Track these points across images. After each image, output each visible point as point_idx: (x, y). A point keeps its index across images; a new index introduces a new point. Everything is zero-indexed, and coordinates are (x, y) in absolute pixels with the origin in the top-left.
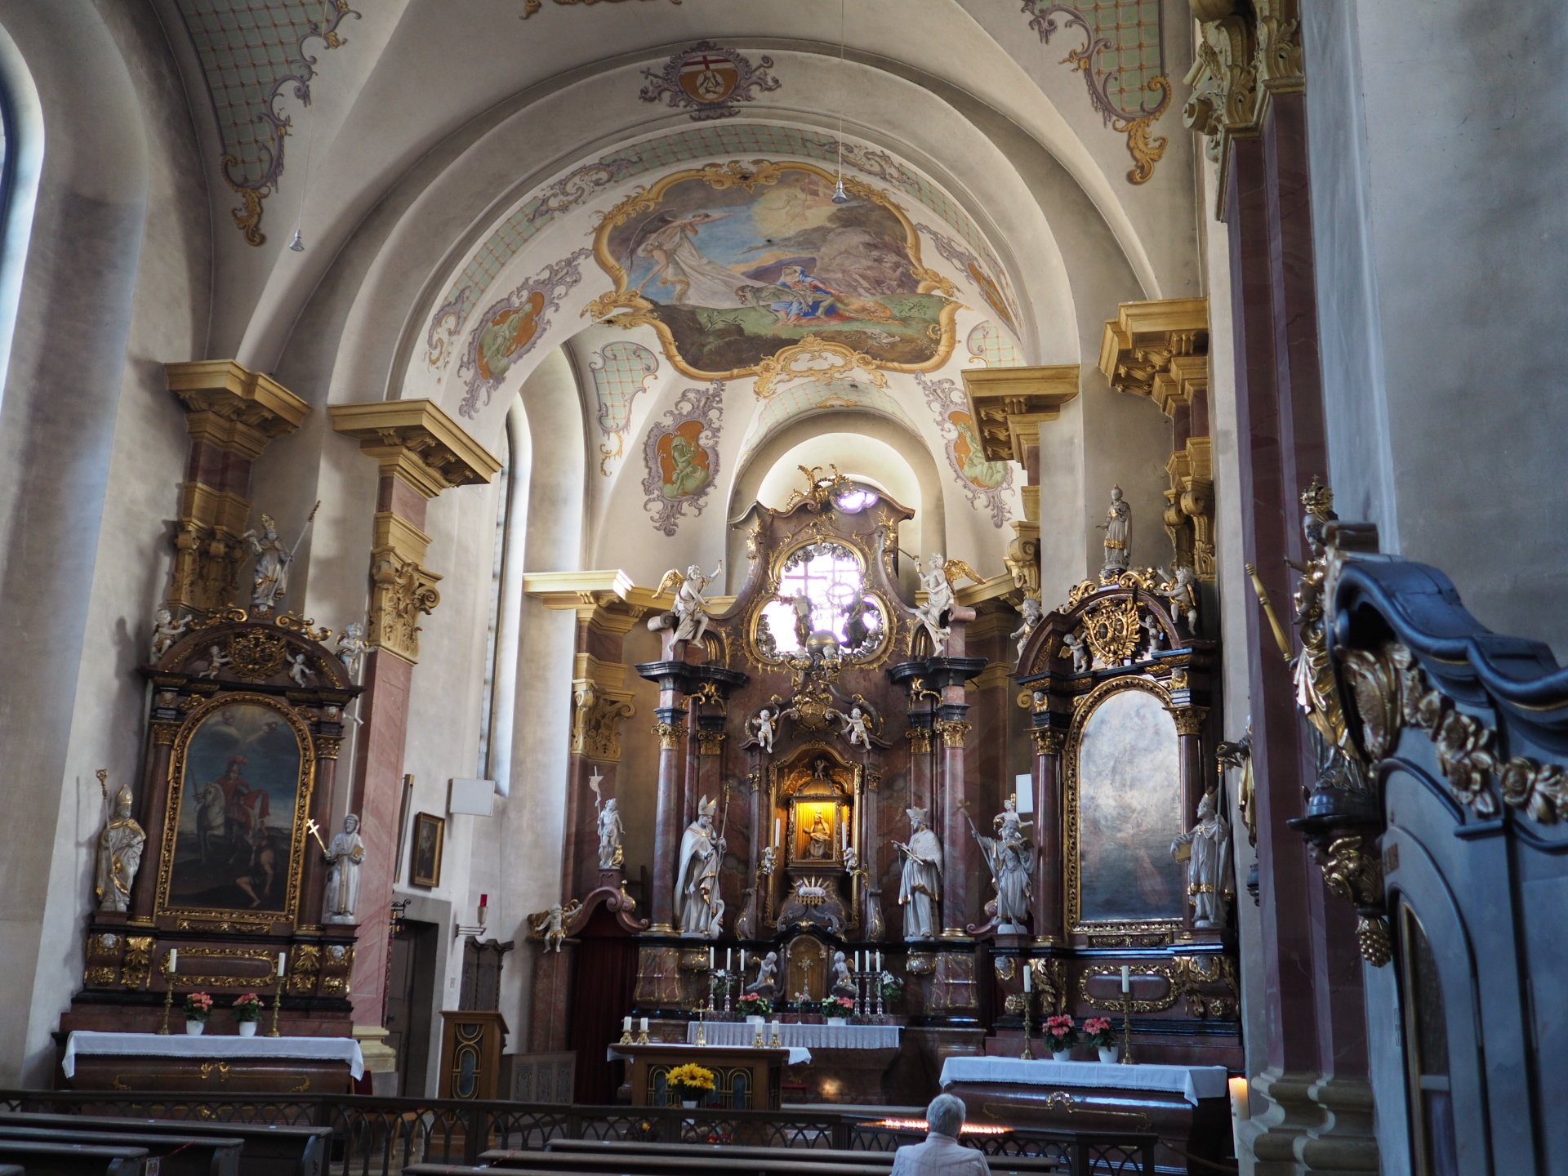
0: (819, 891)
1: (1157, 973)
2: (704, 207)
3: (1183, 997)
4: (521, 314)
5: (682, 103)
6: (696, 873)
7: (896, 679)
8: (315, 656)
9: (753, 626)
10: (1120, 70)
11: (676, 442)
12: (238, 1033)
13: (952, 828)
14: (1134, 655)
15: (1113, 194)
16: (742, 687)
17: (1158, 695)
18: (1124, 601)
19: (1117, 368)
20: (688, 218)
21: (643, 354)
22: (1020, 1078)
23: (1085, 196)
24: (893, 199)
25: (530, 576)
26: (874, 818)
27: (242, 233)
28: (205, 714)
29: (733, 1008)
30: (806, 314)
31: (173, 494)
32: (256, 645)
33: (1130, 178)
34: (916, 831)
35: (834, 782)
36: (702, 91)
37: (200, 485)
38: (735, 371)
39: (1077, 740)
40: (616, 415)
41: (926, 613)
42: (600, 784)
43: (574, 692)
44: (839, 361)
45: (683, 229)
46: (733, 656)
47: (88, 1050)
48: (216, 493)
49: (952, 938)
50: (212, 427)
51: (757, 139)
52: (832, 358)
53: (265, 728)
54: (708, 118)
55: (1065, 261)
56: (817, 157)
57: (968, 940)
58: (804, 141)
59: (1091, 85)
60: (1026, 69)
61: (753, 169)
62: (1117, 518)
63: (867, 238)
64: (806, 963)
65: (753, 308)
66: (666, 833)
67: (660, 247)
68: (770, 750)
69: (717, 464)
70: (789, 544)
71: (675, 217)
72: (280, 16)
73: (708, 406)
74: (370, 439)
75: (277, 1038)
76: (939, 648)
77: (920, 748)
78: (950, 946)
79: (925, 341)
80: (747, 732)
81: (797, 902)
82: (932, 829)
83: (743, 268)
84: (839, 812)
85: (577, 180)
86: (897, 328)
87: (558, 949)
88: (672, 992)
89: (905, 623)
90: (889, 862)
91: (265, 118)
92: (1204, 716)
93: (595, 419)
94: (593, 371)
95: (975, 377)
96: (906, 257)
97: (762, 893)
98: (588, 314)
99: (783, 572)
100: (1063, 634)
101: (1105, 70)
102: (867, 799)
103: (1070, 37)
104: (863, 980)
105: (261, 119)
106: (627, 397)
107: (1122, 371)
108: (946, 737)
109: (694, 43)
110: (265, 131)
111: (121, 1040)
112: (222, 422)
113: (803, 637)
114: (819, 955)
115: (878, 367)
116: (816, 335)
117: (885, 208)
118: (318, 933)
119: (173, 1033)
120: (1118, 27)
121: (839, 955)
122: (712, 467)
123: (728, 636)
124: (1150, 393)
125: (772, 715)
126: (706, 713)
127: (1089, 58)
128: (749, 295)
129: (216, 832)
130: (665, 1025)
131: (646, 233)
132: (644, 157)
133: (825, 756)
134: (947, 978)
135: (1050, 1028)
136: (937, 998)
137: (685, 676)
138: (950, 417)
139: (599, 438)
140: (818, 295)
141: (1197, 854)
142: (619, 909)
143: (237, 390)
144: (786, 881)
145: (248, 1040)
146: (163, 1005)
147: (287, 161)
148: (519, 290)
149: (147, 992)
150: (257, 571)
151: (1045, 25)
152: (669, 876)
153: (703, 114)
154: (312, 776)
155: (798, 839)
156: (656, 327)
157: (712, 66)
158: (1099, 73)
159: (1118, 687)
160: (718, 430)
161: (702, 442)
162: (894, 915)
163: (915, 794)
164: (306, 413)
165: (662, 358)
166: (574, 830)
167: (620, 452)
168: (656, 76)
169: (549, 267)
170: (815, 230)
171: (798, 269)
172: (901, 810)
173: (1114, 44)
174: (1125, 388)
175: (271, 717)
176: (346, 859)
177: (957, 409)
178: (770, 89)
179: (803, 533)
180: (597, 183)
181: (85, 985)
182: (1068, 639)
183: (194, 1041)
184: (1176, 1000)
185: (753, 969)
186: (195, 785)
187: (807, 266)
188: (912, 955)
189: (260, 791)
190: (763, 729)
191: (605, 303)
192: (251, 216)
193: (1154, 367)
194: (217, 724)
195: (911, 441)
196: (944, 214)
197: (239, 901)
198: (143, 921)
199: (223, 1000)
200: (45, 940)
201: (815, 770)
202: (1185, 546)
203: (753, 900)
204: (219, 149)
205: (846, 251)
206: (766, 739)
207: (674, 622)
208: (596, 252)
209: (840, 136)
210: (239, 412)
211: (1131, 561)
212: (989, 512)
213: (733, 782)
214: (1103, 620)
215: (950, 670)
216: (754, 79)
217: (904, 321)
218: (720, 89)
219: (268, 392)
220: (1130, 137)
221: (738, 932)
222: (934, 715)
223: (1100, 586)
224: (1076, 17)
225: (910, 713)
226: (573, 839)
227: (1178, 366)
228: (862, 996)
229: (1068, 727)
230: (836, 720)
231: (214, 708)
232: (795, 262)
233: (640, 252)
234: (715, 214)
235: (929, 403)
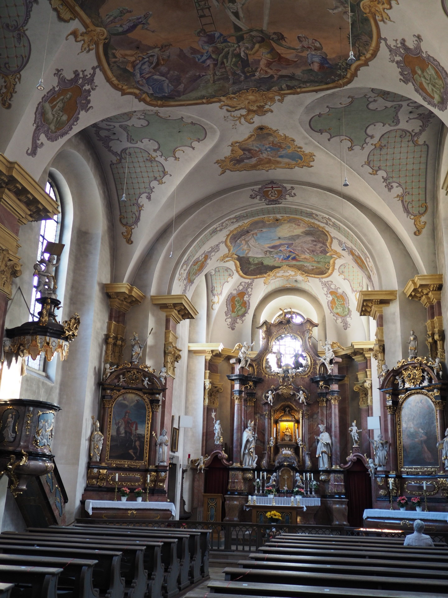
0: (289, 452)
1: (431, 483)
2: (262, 228)
3: (440, 491)
4: (201, 262)
5: (263, 200)
6: (248, 446)
7: (314, 381)
8: (151, 377)
9: (264, 362)
10: (412, 201)
11: (236, 299)
12: (136, 501)
13: (335, 432)
14: (421, 383)
15: (409, 238)
16: (261, 383)
17: (428, 396)
18: (416, 367)
19: (411, 293)
20: (256, 231)
21: (229, 270)
22: (391, 516)
23: (397, 236)
24: (327, 229)
25: (190, 345)
26: (307, 428)
27: (125, 240)
28: (118, 397)
29: (263, 492)
30: (285, 259)
31: (106, 325)
32: (134, 375)
33: (415, 234)
34: (321, 433)
35: (292, 415)
36: (270, 196)
37: (114, 322)
38: (258, 276)
39: (400, 409)
40: (217, 290)
41: (325, 359)
42: (215, 416)
43: (204, 384)
44: (293, 273)
45: (253, 234)
46: (258, 372)
47: (95, 506)
48: (117, 324)
49: (336, 469)
50: (116, 303)
51: (285, 210)
52: (291, 272)
53: (136, 401)
54: (271, 204)
55: (392, 257)
56: (304, 217)
57: (342, 469)
58: (301, 212)
59: (403, 205)
60: (383, 200)
61: (281, 218)
62: (413, 340)
63: (313, 239)
64: (286, 477)
65: (268, 257)
66: (237, 432)
67: (244, 240)
68: (272, 404)
69: (249, 306)
70: (276, 334)
71: (252, 231)
72: (145, 175)
73: (248, 287)
74: (164, 307)
75: (148, 502)
76: (330, 371)
77: (322, 404)
78: (335, 472)
79: (324, 269)
80: (264, 398)
81: (282, 456)
82: (327, 431)
83: (269, 245)
84: (294, 425)
85: (227, 222)
86: (315, 264)
87: (202, 472)
88: (241, 486)
89: (316, 362)
90: (312, 443)
91: (135, 205)
92: (444, 404)
93: (210, 291)
94: (211, 275)
95: (364, 293)
96: (326, 245)
97: (269, 453)
98: (219, 261)
99: (274, 343)
100: (395, 376)
101: (408, 201)
102: (305, 421)
103: (397, 191)
104: (306, 482)
105: (134, 205)
106: (222, 284)
107: (413, 294)
108: (332, 401)
109: (269, 182)
110: (135, 209)
111: (105, 503)
112: (119, 301)
113: (280, 366)
114: (290, 474)
115: (307, 276)
116: (287, 265)
117: (323, 231)
118: (156, 468)
119: (118, 501)
120: (412, 188)
121: (298, 474)
122: (247, 307)
123: (256, 365)
124: (420, 300)
125: (272, 392)
126: (249, 391)
127: (403, 197)
128: (268, 253)
129: (122, 435)
130: (239, 498)
131: (241, 236)
132: (248, 215)
133: (289, 406)
134: (335, 482)
135: (400, 500)
136: (331, 488)
137: (243, 380)
138: (330, 293)
139: (212, 297)
140: (291, 254)
141: (446, 447)
142: (222, 458)
143: (127, 292)
144: (277, 449)
145: (139, 503)
146: (115, 492)
147: (141, 218)
148: (202, 255)
149: (105, 487)
150: (133, 350)
151: (390, 187)
152: (239, 447)
153: (270, 203)
154: (151, 417)
155: (281, 434)
156: (235, 262)
157: (274, 189)
158: (406, 201)
159: (414, 393)
160: (250, 295)
161: (245, 299)
162: (315, 461)
163: (321, 420)
164: (144, 298)
165: (235, 272)
166: (205, 431)
167: (218, 302)
168: (256, 191)
169: (212, 247)
170: (295, 235)
171: (286, 246)
172: (316, 425)
173: (411, 193)
174: (412, 298)
175: (137, 398)
176: (163, 444)
177: (333, 290)
178: (292, 196)
179: (280, 331)
180: (232, 223)
181: (87, 485)
182: (397, 378)
183: (124, 503)
184: (437, 492)
185: (269, 478)
186: (115, 420)
187: (289, 245)
188: (322, 474)
189: (135, 422)
190: (269, 397)
191: (225, 256)
192: (128, 235)
193: (423, 293)
194: (121, 400)
195: (314, 299)
196: (347, 237)
197: (130, 458)
198: (103, 465)
199: (132, 490)
200: (79, 471)
201: (285, 411)
202: (434, 349)
203: (267, 455)
204: (119, 213)
205: (304, 242)
206: (270, 401)
207: (239, 361)
208: (226, 242)
209: (314, 211)
210: (125, 299)
211: (418, 354)
212: (342, 324)
213: (258, 415)
214: (409, 372)
215: (333, 379)
216: (287, 193)
217: (318, 262)
218: (276, 196)
219: (136, 292)
220: (415, 221)
221: (262, 466)
222: (327, 393)
223: (408, 362)
224: (400, 185)
225: (319, 392)
226: (205, 434)
227: (432, 294)
228: (306, 487)
229: (397, 405)
230: (294, 394)
231: (120, 395)
232: (286, 244)
233: (238, 241)
234: (264, 230)
235: (323, 288)
